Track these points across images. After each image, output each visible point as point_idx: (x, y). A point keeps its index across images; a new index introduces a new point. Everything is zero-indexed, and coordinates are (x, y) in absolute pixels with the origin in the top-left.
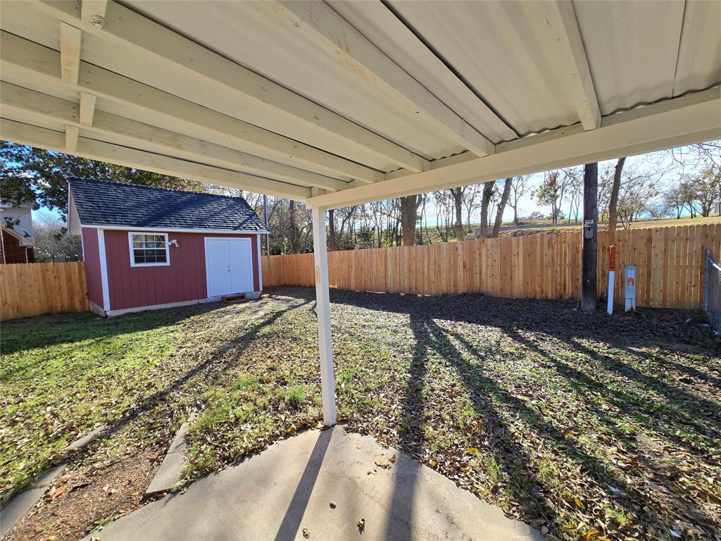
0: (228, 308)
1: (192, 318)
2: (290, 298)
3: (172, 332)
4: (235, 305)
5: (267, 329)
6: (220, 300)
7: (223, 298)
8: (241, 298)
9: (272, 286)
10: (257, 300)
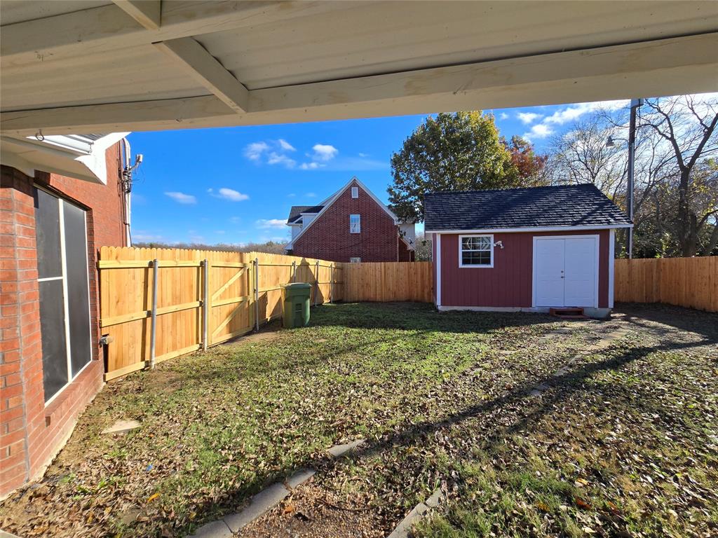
0: (555, 324)
1: (506, 329)
2: (668, 327)
3: (480, 341)
4: (565, 323)
5: (606, 377)
6: (547, 311)
7: (551, 309)
8: (577, 314)
9: (633, 302)
10: (602, 320)
